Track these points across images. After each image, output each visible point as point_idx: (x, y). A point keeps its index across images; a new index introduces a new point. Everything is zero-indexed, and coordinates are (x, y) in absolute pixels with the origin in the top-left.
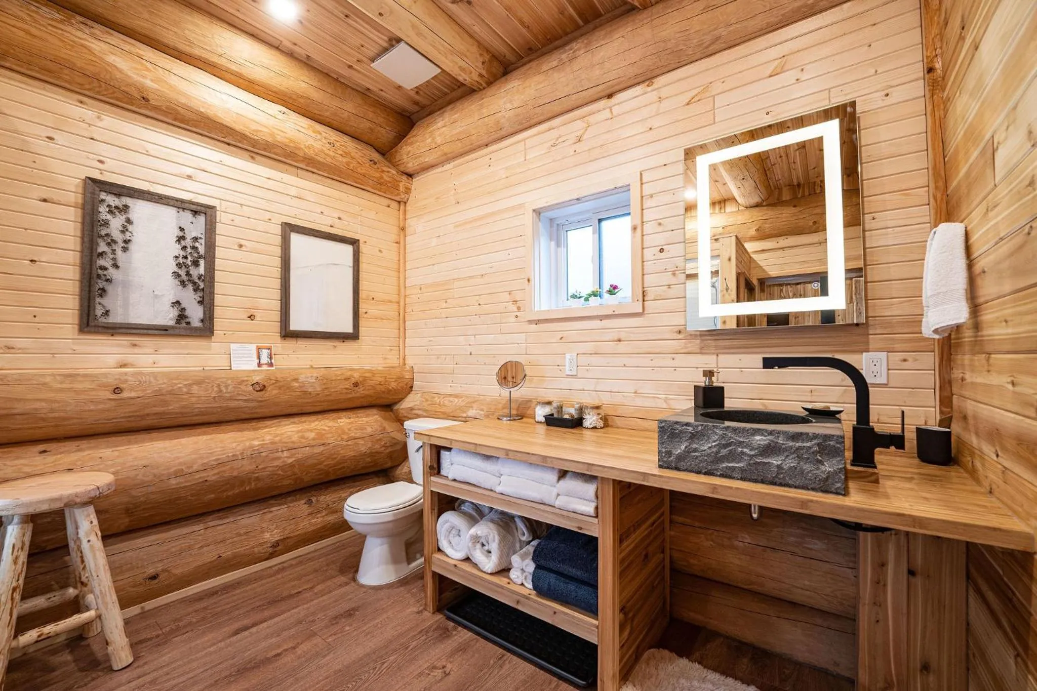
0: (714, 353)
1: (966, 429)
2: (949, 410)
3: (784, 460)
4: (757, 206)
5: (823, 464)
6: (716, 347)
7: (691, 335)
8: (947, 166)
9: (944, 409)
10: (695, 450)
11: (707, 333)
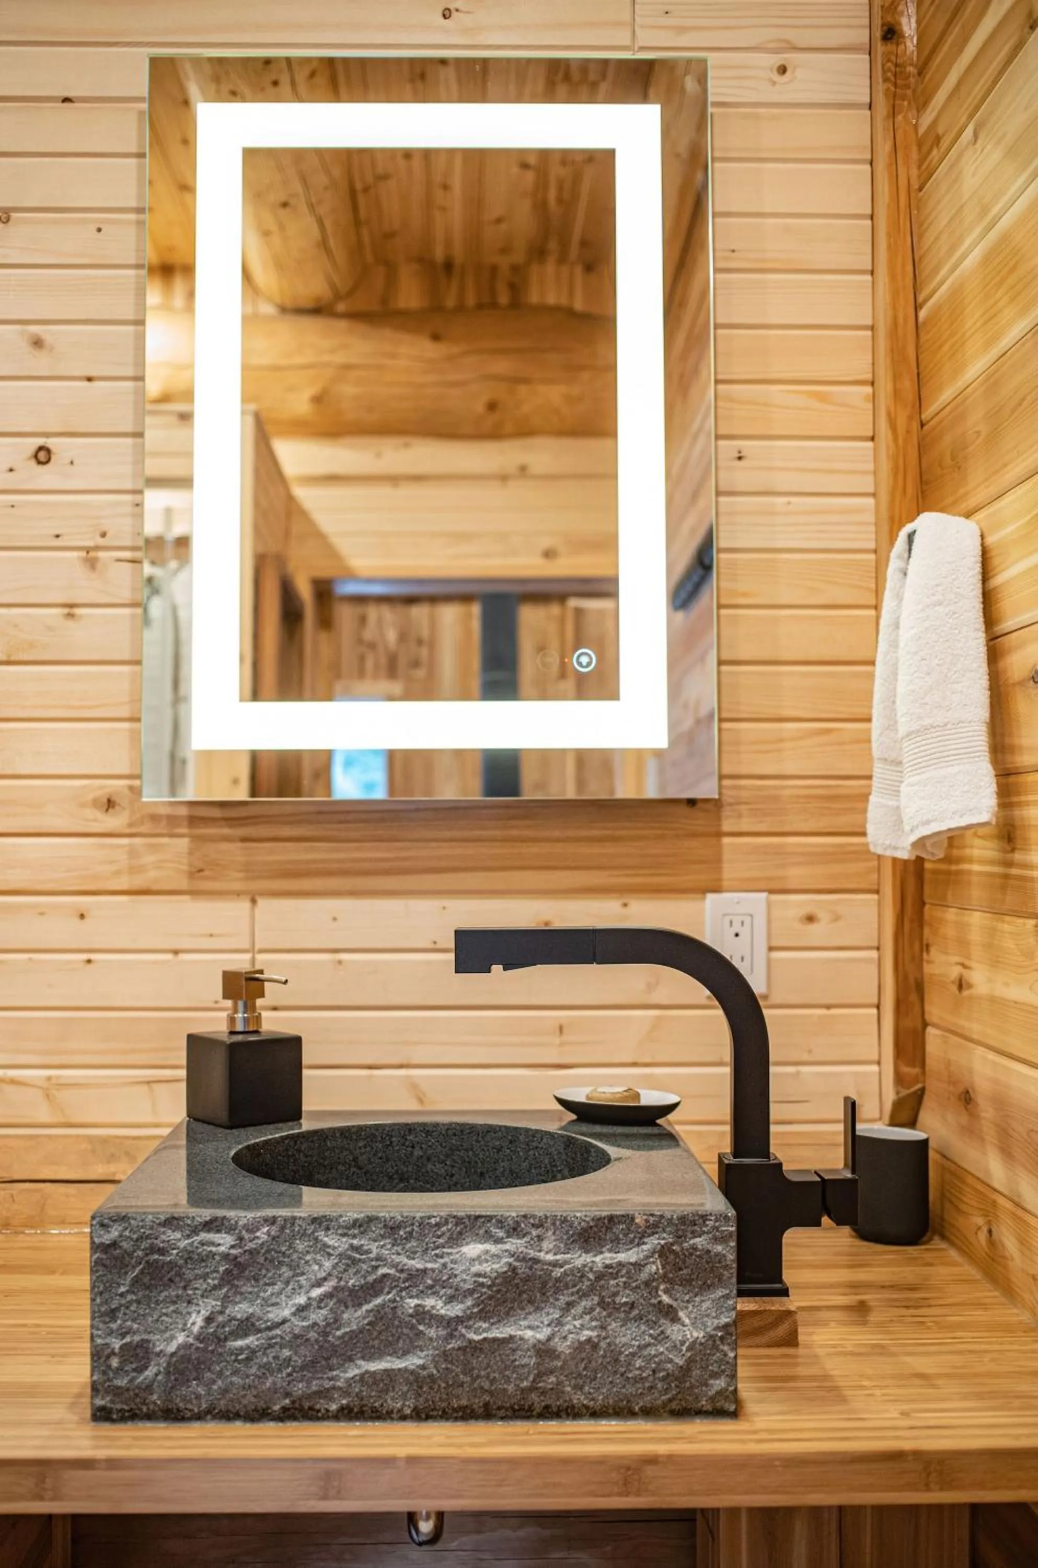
0: (238, 894)
1: (971, 1131)
2: (916, 1071)
3: (559, 1323)
4: (318, 310)
5: (675, 1319)
6: (251, 871)
7: (154, 818)
8: (924, 337)
9: (906, 1070)
10: (247, 1326)
11: (216, 813)
